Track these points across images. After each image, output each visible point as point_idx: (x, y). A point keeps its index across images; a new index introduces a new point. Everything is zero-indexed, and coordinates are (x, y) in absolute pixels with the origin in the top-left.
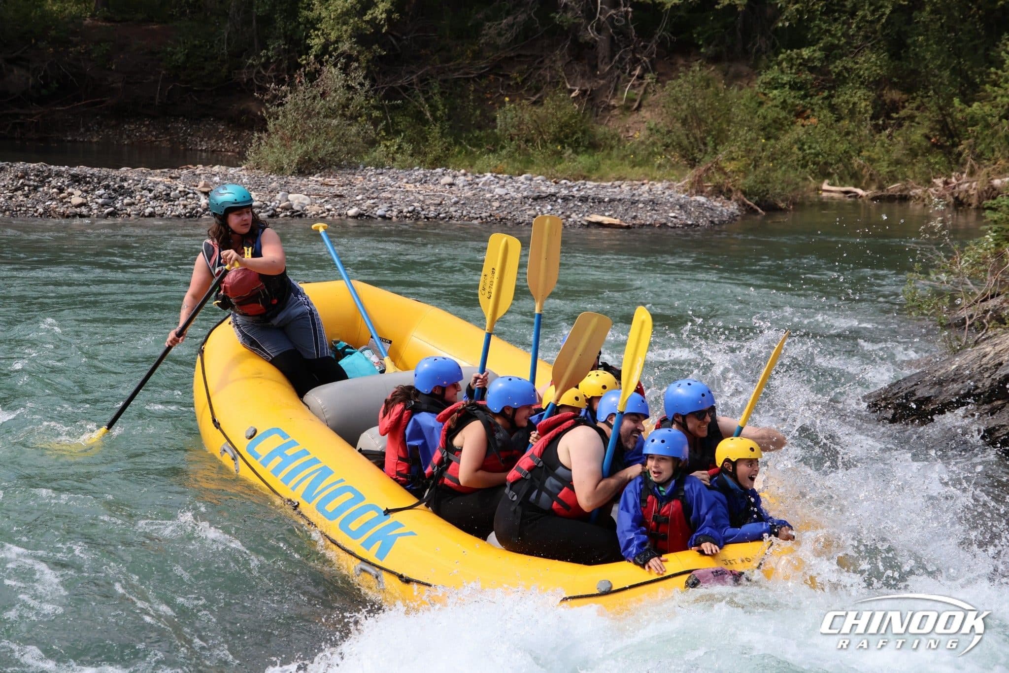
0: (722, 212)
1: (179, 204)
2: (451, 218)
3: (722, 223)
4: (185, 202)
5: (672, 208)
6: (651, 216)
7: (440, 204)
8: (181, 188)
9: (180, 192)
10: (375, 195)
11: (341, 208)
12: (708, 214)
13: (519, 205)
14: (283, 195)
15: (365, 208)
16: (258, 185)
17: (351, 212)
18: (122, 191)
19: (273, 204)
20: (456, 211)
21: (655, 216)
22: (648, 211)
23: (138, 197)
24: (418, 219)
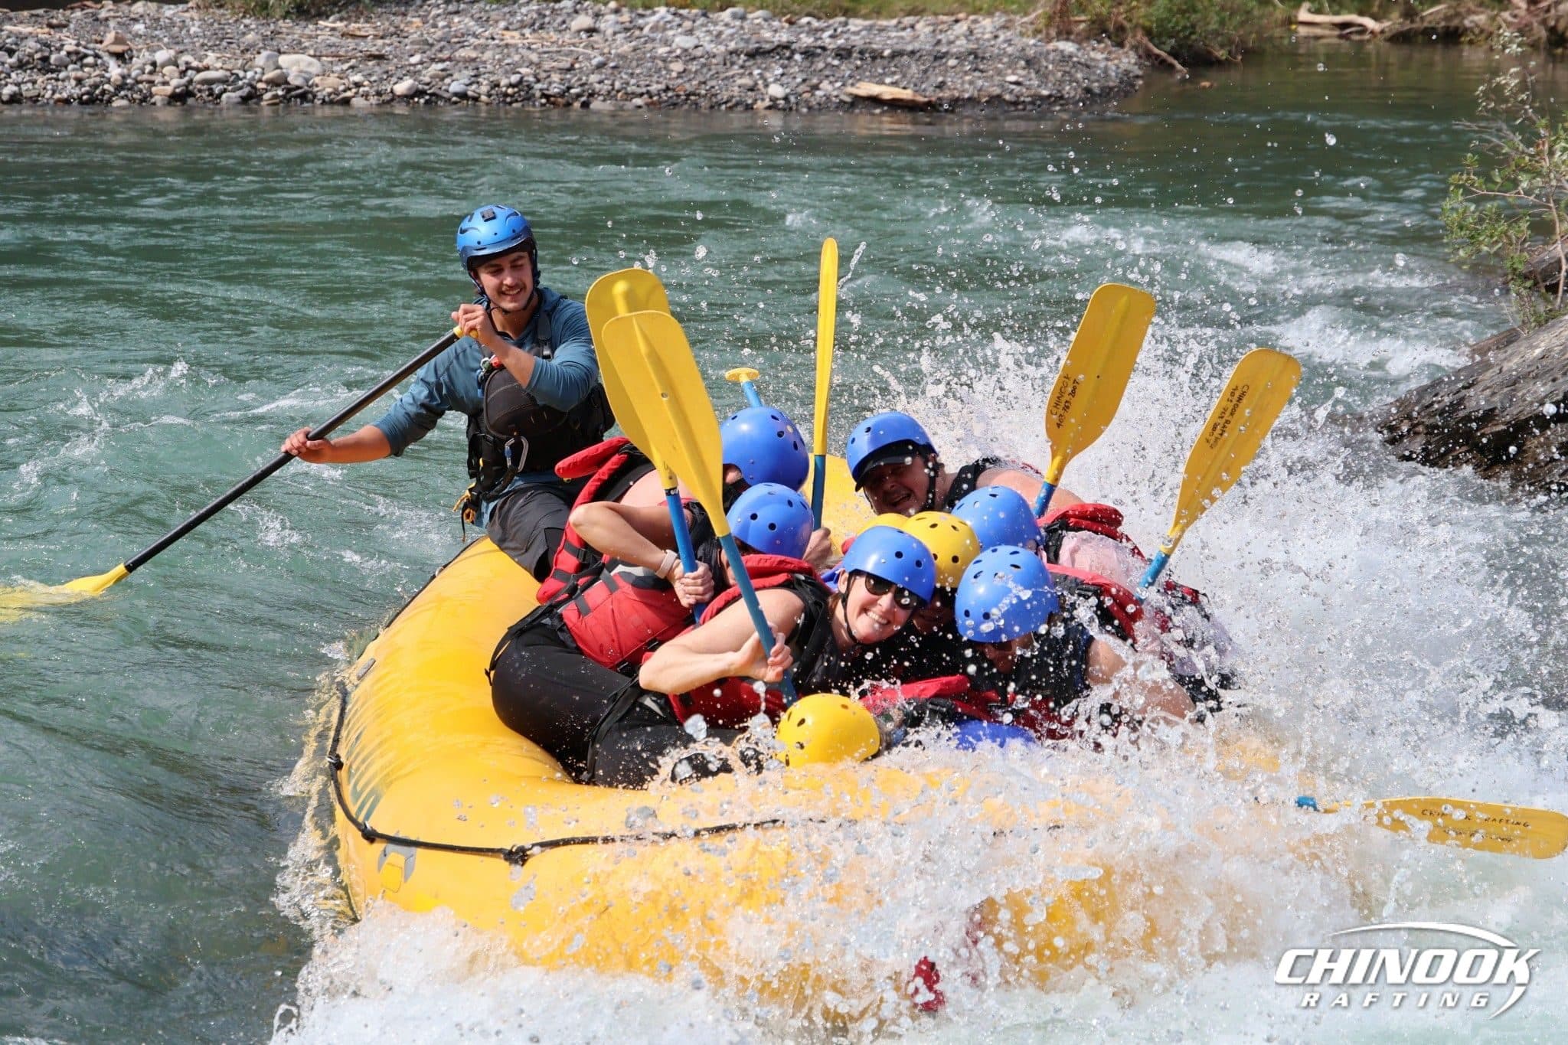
0: (1106, 70)
1: (67, 78)
3: (1106, 91)
4: (79, 74)
5: (1012, 65)
6: (971, 83)
7: (571, 69)
8: (70, 45)
9: (69, 54)
10: (445, 55)
11: (381, 80)
12: (1079, 76)
13: (721, 68)
14: (268, 58)
15: (427, 79)
16: (219, 40)
17: (401, 88)
19: (250, 75)
20: (601, 82)
21: (980, 83)
22: (966, 73)
24: (530, 98)
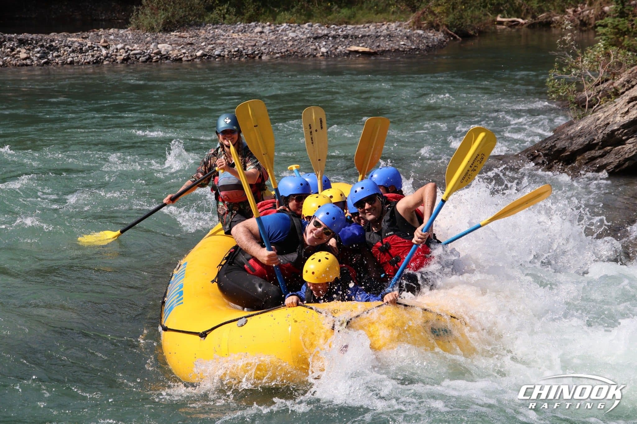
0: (433, 39)
1: (89, 55)
2: (262, 54)
3: (434, 46)
4: (93, 53)
5: (402, 38)
6: (388, 45)
7: (255, 45)
8: (89, 44)
9: (89, 47)
10: (213, 42)
11: (192, 51)
12: (425, 41)
13: (305, 43)
14: (155, 46)
15: (207, 51)
16: (138, 40)
17: (199, 54)
18: (52, 48)
19: (148, 51)
20: (265, 49)
21: (391, 45)
22: (387, 42)
23: (62, 52)
24: (241, 56)
